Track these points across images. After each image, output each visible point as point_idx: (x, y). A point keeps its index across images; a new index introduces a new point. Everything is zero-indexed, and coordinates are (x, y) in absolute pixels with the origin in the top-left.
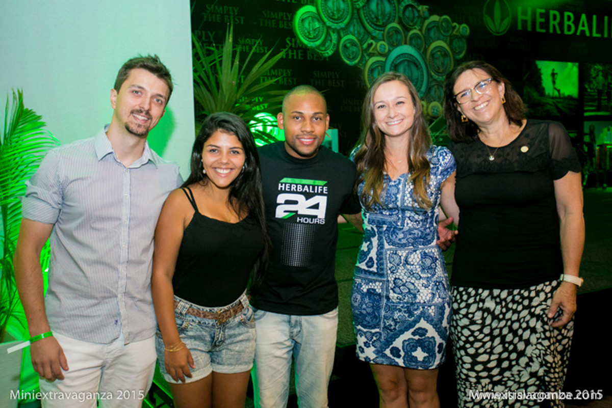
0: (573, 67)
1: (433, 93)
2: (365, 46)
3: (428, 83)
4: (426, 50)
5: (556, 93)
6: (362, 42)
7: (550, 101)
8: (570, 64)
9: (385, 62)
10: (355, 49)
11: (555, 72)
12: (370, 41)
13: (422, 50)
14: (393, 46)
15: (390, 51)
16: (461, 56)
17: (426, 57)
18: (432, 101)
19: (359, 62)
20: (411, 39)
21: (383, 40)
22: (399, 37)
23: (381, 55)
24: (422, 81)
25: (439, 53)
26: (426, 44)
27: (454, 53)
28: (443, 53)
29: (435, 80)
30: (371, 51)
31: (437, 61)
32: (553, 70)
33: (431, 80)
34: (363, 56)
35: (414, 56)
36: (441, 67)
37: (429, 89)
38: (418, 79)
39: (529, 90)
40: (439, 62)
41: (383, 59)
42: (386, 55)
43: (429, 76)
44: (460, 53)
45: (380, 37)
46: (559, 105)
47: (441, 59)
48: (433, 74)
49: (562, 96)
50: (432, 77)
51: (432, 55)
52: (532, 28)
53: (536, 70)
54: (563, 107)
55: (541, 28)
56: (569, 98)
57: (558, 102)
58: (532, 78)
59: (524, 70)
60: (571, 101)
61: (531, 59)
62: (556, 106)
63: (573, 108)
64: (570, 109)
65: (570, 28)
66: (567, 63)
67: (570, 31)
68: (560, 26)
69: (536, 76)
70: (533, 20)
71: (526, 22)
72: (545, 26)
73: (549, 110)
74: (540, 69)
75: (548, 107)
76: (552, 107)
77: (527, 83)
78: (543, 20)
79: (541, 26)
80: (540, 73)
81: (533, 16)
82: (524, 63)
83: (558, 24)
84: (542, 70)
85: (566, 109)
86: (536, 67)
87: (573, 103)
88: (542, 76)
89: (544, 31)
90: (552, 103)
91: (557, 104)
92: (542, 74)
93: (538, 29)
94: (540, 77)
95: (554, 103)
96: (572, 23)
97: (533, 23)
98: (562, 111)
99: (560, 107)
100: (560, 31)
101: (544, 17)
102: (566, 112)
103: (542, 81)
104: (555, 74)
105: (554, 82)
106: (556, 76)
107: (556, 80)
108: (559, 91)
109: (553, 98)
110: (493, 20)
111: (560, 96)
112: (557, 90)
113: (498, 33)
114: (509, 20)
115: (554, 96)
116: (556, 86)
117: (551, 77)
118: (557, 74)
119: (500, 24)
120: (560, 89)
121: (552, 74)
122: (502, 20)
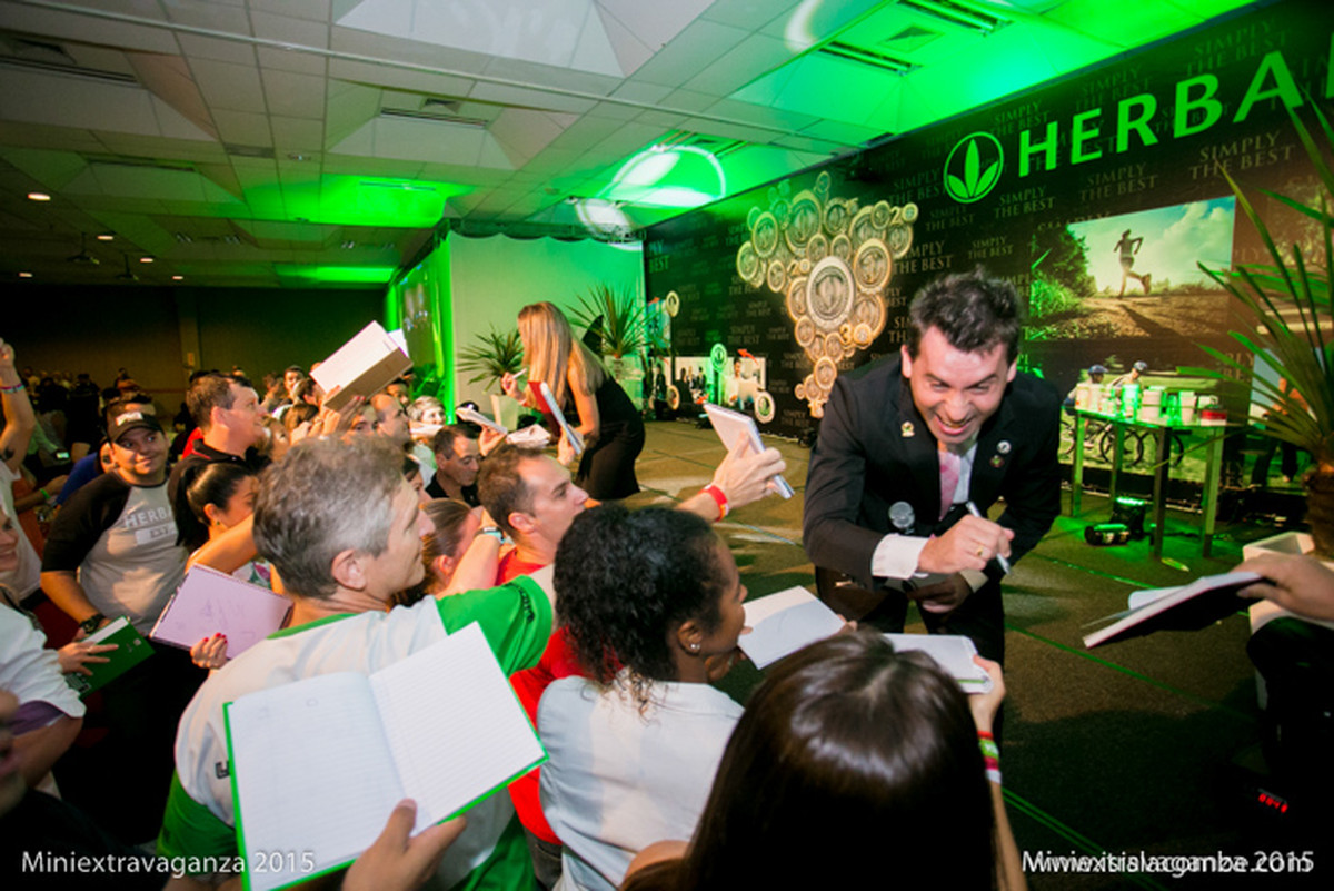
0: (1210, 210)
1: (859, 312)
2: (788, 269)
3: (855, 298)
4: (852, 256)
6: (786, 265)
7: (1113, 305)
8: (1195, 208)
9: (806, 283)
10: (780, 274)
11: (1131, 237)
12: (793, 262)
13: (848, 257)
14: (815, 261)
15: (812, 268)
16: (903, 253)
17: (852, 265)
18: (857, 324)
19: (785, 285)
20: (835, 247)
21: (805, 257)
22: (822, 248)
23: (803, 275)
24: (847, 299)
25: (870, 257)
26: (853, 248)
27: (892, 251)
28: (876, 256)
29: (864, 294)
30: (794, 272)
31: (866, 268)
32: (1126, 234)
33: (858, 294)
34: (787, 280)
35: (836, 268)
36: (872, 275)
37: (855, 307)
38: (841, 296)
39: (1045, 286)
40: (868, 270)
41: (804, 279)
42: (807, 274)
43: (857, 289)
44: (901, 249)
45: (802, 255)
46: (1146, 313)
47: (873, 265)
48: (861, 287)
49: (1153, 290)
50: (859, 290)
51: (861, 262)
52: (1058, 161)
53: (1067, 243)
54: (1160, 314)
55: (1088, 152)
56: (1187, 291)
57: (1140, 304)
58: (1057, 262)
59: (1033, 250)
60: (1198, 298)
61: (1054, 225)
62: (1130, 315)
63: (1202, 316)
64: (1189, 319)
65: (1201, 115)
66: (1186, 206)
67: (1200, 122)
68: (1158, 125)
69: (1067, 257)
70: (1064, 143)
71: (1042, 154)
72: (1100, 144)
73: (1109, 325)
74: (1080, 241)
75: (1104, 319)
76: (1119, 318)
77: (1040, 273)
78: (1095, 133)
79: (1088, 147)
80: (1081, 248)
81: (1063, 136)
82: (1034, 237)
83: (1151, 124)
84: (1086, 242)
85: (1172, 318)
86: (1069, 237)
87: (1204, 303)
88: (1086, 254)
89: (1098, 155)
90: (1117, 309)
91: (1138, 310)
92: (1087, 249)
93: (1077, 157)
94: (1080, 257)
95: (1124, 307)
96: (1210, 98)
97: (1064, 150)
98: (1157, 324)
99: (1147, 316)
100: (1157, 135)
101: (1097, 125)
102: (1170, 327)
103: (1086, 265)
104: (1134, 241)
105: (1128, 261)
106: (1135, 245)
107: (1135, 257)
108: (1145, 280)
109: (1120, 297)
110: (963, 180)
111: (1147, 289)
112: (1137, 277)
113: (973, 197)
114: (999, 166)
115: (1126, 292)
116: (1134, 269)
117: (1116, 250)
118: (1140, 240)
119: (979, 180)
120: (1149, 276)
121: (1120, 243)
122: (982, 171)
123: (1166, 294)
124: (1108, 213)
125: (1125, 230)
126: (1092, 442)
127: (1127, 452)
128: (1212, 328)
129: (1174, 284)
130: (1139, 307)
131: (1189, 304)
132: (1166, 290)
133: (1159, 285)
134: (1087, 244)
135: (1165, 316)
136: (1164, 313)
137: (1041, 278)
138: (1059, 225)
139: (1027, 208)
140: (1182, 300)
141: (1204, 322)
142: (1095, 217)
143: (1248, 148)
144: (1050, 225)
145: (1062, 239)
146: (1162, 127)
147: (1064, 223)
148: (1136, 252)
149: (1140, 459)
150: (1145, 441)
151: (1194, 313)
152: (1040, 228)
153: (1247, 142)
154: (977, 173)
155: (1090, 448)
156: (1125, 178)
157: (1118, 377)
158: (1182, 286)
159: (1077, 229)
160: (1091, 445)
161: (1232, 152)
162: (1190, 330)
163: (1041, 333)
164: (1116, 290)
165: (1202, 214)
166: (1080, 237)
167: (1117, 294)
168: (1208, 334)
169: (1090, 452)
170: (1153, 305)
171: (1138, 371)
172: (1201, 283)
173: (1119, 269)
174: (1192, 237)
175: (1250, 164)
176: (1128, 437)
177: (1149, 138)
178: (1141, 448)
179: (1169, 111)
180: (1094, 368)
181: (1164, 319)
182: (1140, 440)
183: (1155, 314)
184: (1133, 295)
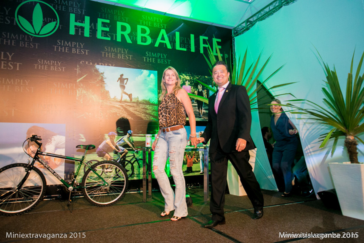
5: (126, 98)
7: (117, 105)
8: (146, 72)
11: (124, 77)
32: (122, 75)
39: (84, 92)
46: (131, 109)
49: (133, 100)
52: (90, 35)
53: (96, 73)
54: (136, 111)
55: (104, 36)
56: (145, 103)
57: (128, 105)
58: (90, 81)
59: (77, 73)
60: (149, 106)
61: (89, 63)
62: (125, 110)
63: (150, 113)
64: (147, 113)
65: (145, 40)
66: (142, 70)
67: (145, 42)
68: (132, 37)
69: (96, 80)
70: (93, 28)
71: (83, 28)
72: (109, 34)
73: (116, 113)
74: (102, 73)
75: (114, 110)
76: (120, 110)
77: (82, 85)
78: (107, 29)
79: (104, 34)
80: (102, 77)
81: (93, 24)
82: (78, 66)
83: (129, 35)
84: (104, 75)
85: (141, 112)
86: (97, 71)
87: (151, 108)
88: (105, 80)
89: (109, 39)
90: (119, 106)
91: (128, 108)
92: (105, 78)
93: (99, 36)
94: (102, 81)
95: (122, 106)
96: (148, 35)
97: (93, 31)
98: (135, 114)
99: (131, 111)
100: (131, 40)
101: (108, 27)
102: (140, 116)
103: (105, 85)
104: (125, 79)
105: (123, 87)
106: (125, 81)
107: (125, 85)
108: (130, 96)
109: (121, 102)
110: (31, 23)
111: (131, 100)
112: (127, 94)
113: (38, 34)
114: (56, 24)
115: (123, 100)
116: (125, 91)
117: (118, 81)
118: (127, 79)
119: (42, 27)
120: (131, 94)
121: (119, 79)
122: (45, 23)
123: (138, 103)
124: (114, 65)
125: (121, 74)
126: (112, 169)
127: (128, 171)
128: (154, 117)
129: (141, 99)
130: (128, 107)
131: (146, 108)
132: (138, 101)
133: (135, 99)
134: (105, 75)
135: (138, 111)
136: (138, 110)
137: (82, 87)
138: (91, 64)
139: (73, 50)
140: (144, 106)
141: (151, 115)
142: (108, 65)
143: (159, 56)
144: (87, 63)
145: (93, 71)
146: (133, 38)
147: (94, 63)
148: (126, 84)
149: (133, 173)
150: (134, 165)
151: (148, 111)
152: (81, 63)
153: (159, 55)
154: (41, 23)
155: (110, 172)
156: (120, 52)
157: (122, 137)
158: (143, 100)
159: (101, 68)
160: (110, 171)
161: (155, 56)
162: (147, 118)
163: (83, 115)
164: (119, 98)
165: (148, 75)
166: (102, 72)
167: (119, 100)
168: (153, 120)
169: (111, 173)
170: (133, 106)
171: (129, 134)
172: (149, 100)
173: (120, 90)
174: (145, 82)
175: (160, 62)
176: (127, 164)
177: (129, 41)
178: (133, 168)
179: (135, 33)
180: (111, 133)
181: (138, 113)
182: (132, 164)
183: (134, 110)
184: (125, 102)
